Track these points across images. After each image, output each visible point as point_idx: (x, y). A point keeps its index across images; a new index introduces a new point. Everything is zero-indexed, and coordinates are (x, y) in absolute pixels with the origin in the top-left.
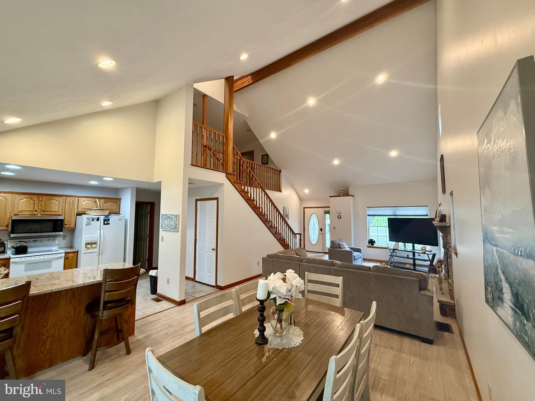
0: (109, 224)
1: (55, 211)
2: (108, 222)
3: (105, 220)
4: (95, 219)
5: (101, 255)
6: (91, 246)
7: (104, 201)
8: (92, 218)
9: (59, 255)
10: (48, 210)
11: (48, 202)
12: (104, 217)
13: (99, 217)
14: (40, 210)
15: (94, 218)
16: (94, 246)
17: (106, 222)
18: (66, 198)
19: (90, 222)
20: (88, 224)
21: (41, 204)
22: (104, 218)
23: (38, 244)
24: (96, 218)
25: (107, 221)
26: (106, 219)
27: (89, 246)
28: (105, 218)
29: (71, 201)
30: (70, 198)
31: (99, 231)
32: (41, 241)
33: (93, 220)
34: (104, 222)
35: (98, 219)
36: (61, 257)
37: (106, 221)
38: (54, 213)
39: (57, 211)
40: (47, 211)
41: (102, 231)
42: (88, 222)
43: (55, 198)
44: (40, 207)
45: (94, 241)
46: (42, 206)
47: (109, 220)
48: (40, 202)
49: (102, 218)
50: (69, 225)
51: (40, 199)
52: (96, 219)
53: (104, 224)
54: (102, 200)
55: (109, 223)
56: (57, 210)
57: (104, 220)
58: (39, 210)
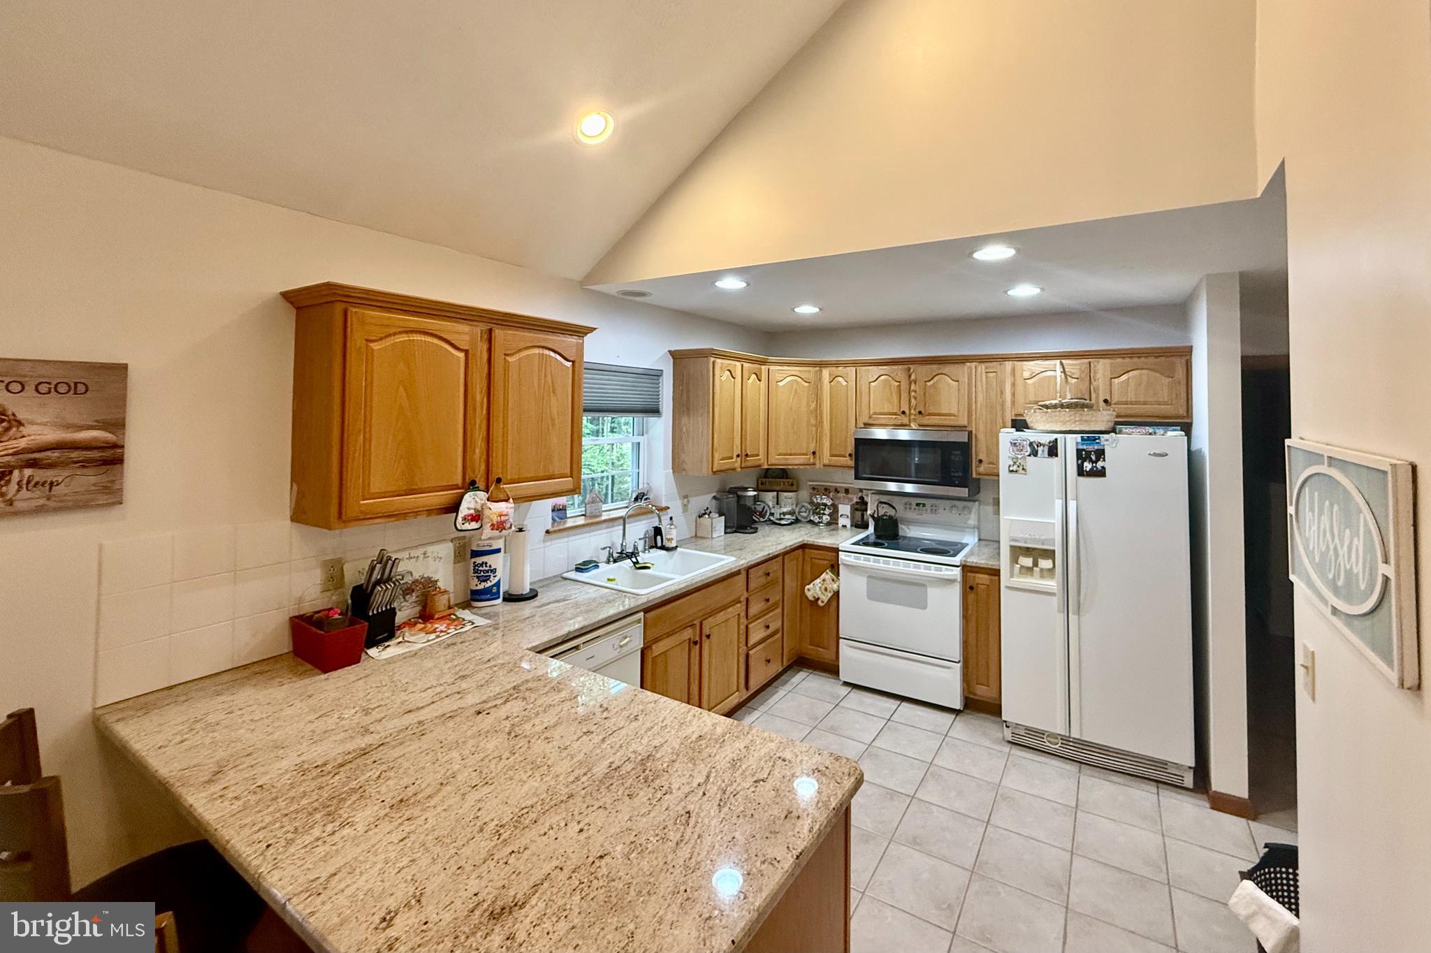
0: (1101, 473)
1: (950, 415)
2: (1100, 464)
3: (1082, 456)
4: (1040, 449)
5: (1078, 612)
6: (1036, 564)
7: (1108, 368)
8: (1031, 444)
9: (947, 570)
10: (933, 410)
11: (932, 382)
12: (1079, 440)
13: (1056, 439)
14: (915, 409)
15: (1039, 445)
16: (1045, 564)
17: (1088, 466)
18: (976, 367)
19: (1024, 458)
20: (1015, 468)
21: (915, 392)
22: (1080, 447)
23: (927, 516)
24: (1044, 446)
25: (1093, 457)
26: (1090, 448)
27: (1027, 562)
28: (1085, 447)
29: (991, 375)
30: (989, 364)
31: (1059, 504)
32: (934, 510)
33: (1034, 453)
34: (1078, 465)
35: (1053, 451)
36: (951, 581)
37: (1088, 458)
38: (945, 419)
39: (954, 415)
40: (930, 414)
41: (1072, 505)
42: (1017, 458)
43: (947, 369)
44: (913, 400)
45: (1043, 544)
46: (918, 398)
47: (1101, 454)
48: (913, 387)
49: (1070, 445)
50: (990, 463)
51: (913, 377)
52: (1046, 449)
53: (1081, 472)
54: (1102, 361)
55: (1103, 468)
56: (954, 411)
57: (1079, 452)
58: (912, 411)
